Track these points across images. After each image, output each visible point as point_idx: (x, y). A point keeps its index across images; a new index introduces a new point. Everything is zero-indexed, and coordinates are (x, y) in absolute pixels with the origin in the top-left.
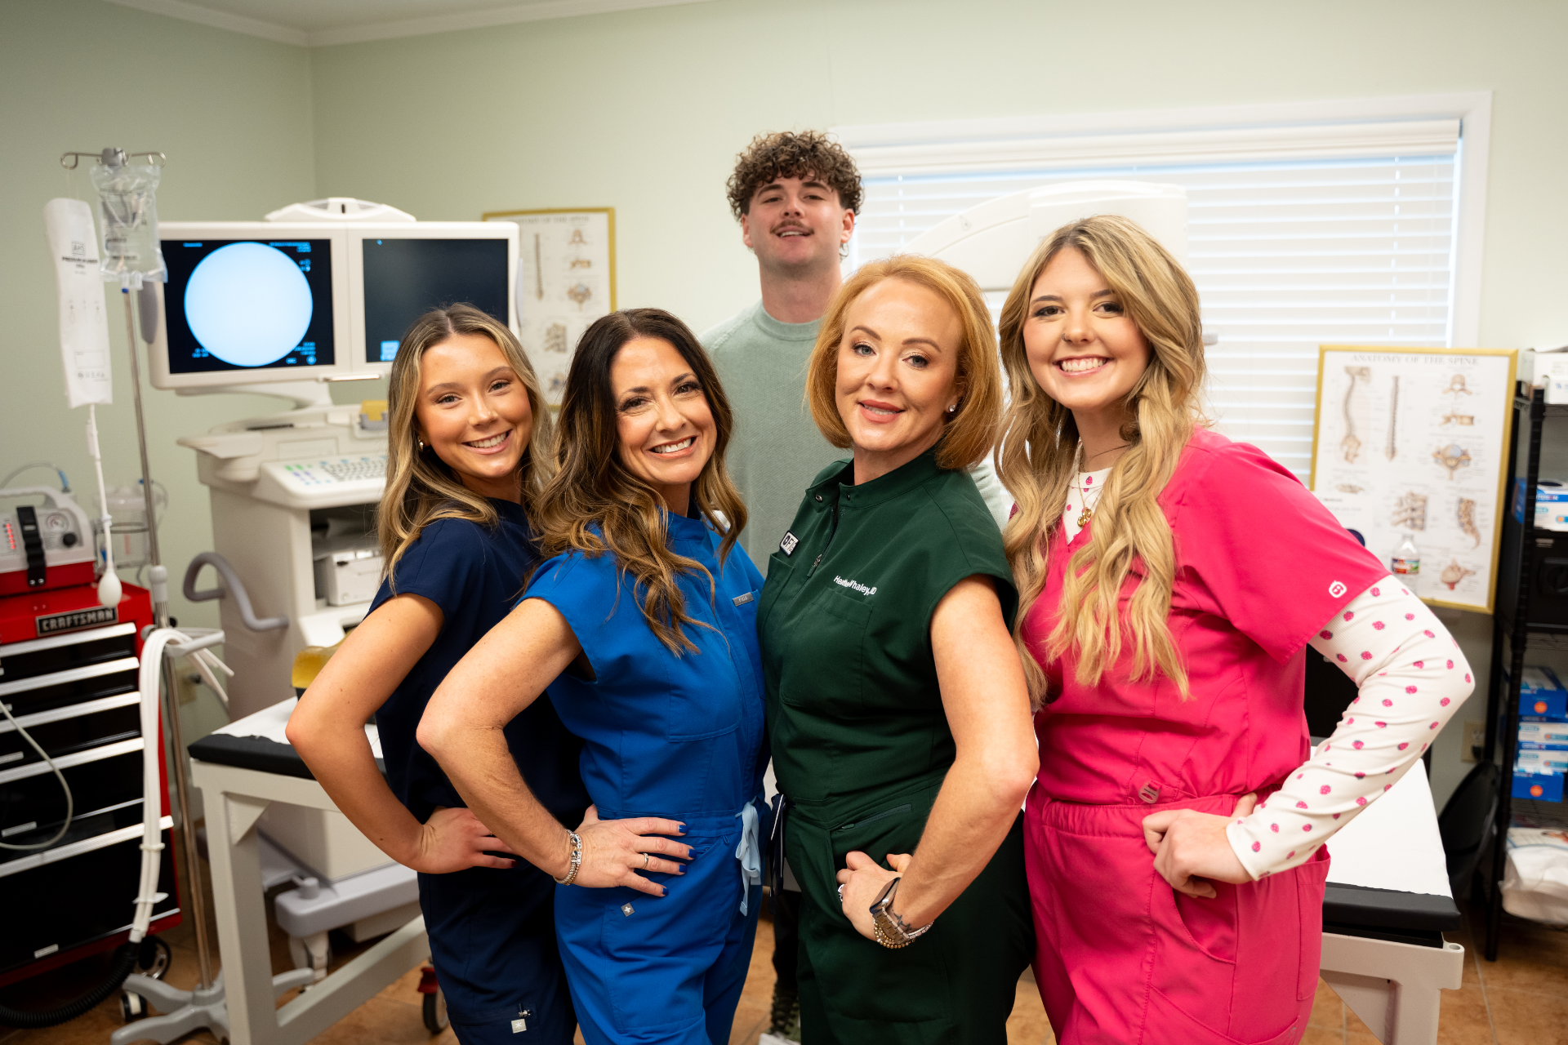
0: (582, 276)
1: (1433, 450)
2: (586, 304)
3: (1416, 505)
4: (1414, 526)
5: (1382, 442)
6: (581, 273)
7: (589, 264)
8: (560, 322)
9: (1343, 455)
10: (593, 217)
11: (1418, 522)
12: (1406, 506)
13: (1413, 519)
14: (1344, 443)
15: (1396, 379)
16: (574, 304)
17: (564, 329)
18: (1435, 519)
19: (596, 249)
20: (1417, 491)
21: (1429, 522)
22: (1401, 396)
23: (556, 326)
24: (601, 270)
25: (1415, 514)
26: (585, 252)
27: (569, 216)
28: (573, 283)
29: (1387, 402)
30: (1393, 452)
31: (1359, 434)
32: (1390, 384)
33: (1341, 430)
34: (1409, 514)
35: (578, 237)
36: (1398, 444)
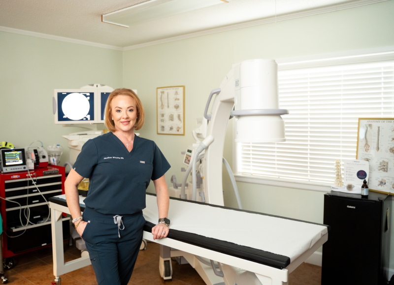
0: (177, 102)
1: (389, 148)
2: (178, 109)
3: (385, 164)
4: (384, 171)
5: (375, 145)
6: (177, 101)
7: (179, 99)
8: (172, 114)
9: (365, 150)
10: (180, 88)
11: (386, 169)
12: (382, 165)
13: (384, 169)
14: (365, 146)
15: (379, 127)
16: (175, 109)
17: (173, 115)
18: (390, 169)
19: (180, 96)
20: (385, 160)
21: (389, 169)
22: (380, 132)
23: (171, 115)
24: (181, 101)
25: (384, 167)
26: (178, 97)
27: (175, 88)
28: (175, 104)
29: (377, 134)
30: (378, 149)
31: (369, 143)
32: (377, 129)
33: (364, 143)
34: (383, 167)
35: (176, 93)
36: (380, 146)
